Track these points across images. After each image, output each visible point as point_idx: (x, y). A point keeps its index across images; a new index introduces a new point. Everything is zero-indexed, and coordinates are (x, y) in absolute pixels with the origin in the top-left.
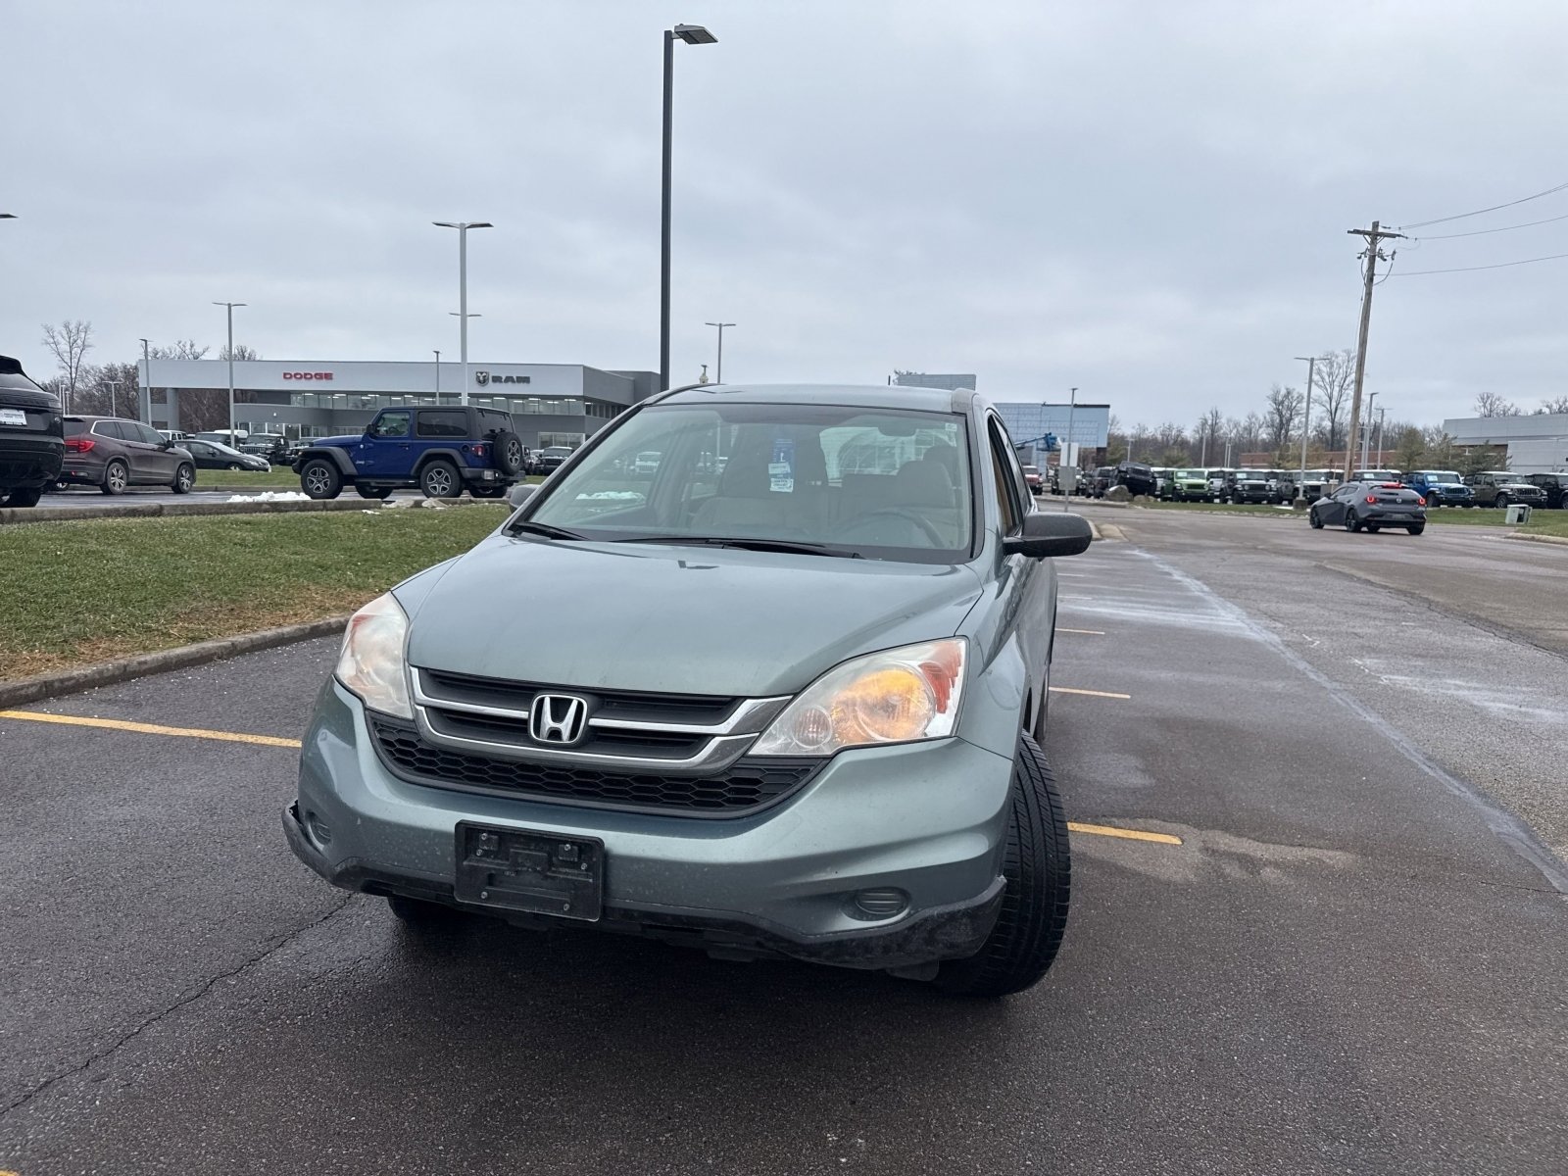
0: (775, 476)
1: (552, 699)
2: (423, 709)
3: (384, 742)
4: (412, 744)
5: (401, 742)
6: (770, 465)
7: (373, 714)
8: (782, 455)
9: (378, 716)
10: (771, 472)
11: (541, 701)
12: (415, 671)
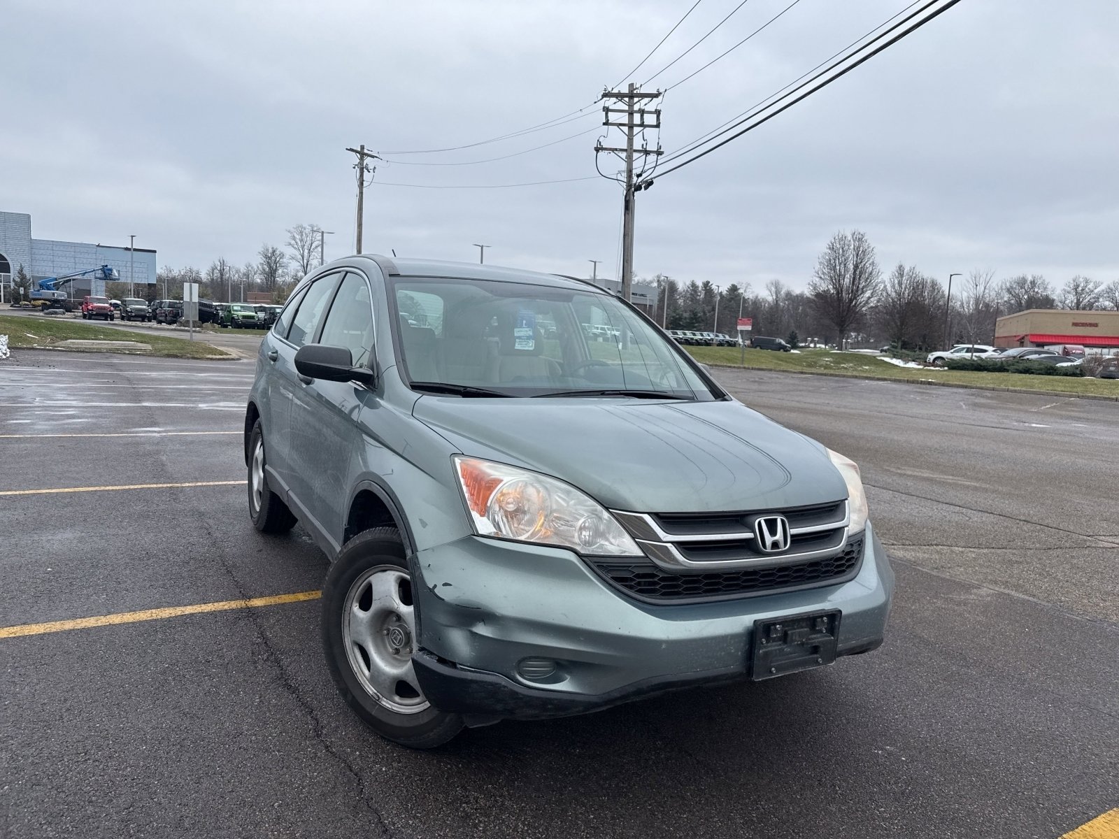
0: (519, 337)
1: (765, 520)
2: (669, 545)
3: (616, 579)
4: (653, 576)
5: (638, 576)
6: (516, 330)
7: (596, 559)
8: (524, 322)
9: (603, 560)
10: (516, 335)
11: (760, 524)
12: (647, 518)
